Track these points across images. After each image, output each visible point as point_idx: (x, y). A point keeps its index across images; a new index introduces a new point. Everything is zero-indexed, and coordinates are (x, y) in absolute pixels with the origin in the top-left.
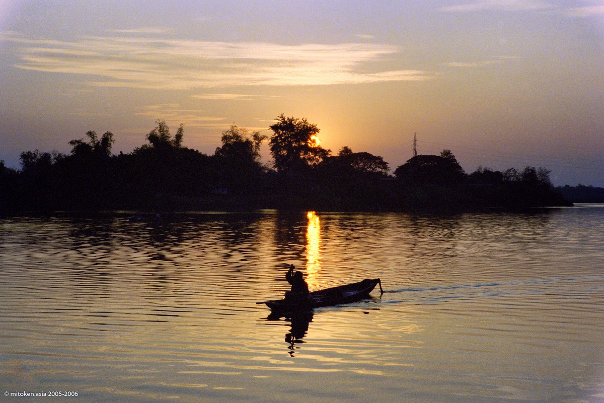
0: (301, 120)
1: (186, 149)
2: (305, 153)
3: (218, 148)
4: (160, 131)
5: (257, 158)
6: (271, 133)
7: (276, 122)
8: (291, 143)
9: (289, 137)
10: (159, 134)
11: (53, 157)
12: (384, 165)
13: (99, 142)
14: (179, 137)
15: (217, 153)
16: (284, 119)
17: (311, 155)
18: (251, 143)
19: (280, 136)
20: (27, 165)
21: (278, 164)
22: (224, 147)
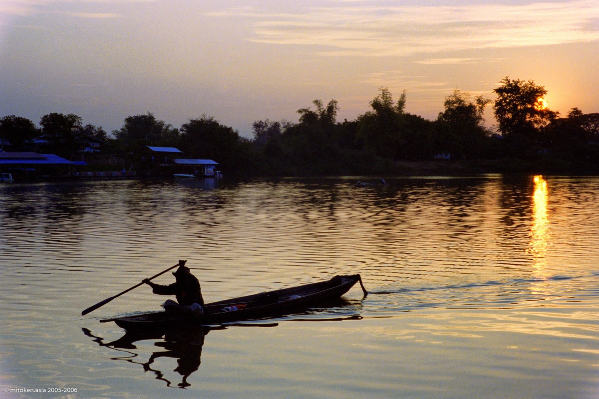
0: (527, 82)
1: (408, 115)
2: (532, 116)
3: (441, 113)
4: (383, 98)
5: (481, 122)
6: (496, 97)
7: (500, 85)
8: (515, 106)
9: (514, 100)
10: (382, 101)
11: (282, 126)
13: (325, 111)
14: (401, 103)
15: (440, 119)
16: (509, 82)
17: (538, 118)
18: (475, 107)
19: (505, 99)
20: (258, 134)
21: (503, 127)
22: (447, 112)
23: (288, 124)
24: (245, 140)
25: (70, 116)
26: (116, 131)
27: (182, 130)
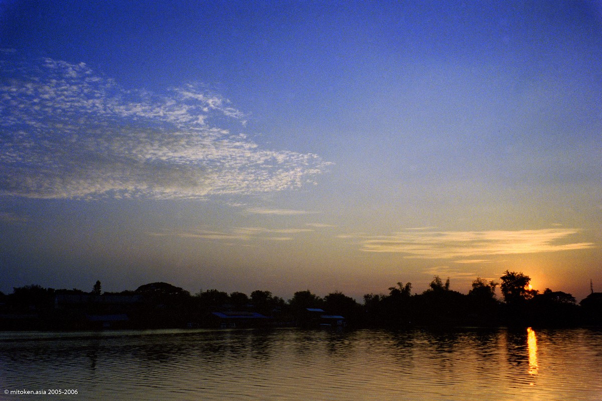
0: (519, 273)
1: (452, 291)
2: (523, 293)
3: (470, 291)
4: (436, 281)
5: (494, 296)
6: (501, 281)
7: (504, 275)
8: (514, 287)
9: (512, 283)
10: (436, 283)
11: (380, 297)
12: (573, 299)
13: (404, 288)
14: (447, 284)
15: (470, 294)
16: (508, 273)
17: (527, 294)
18: (490, 287)
19: (507, 283)
20: (367, 302)
21: (506, 299)
22: (474, 290)
23: (383, 296)
24: (360, 305)
25: (266, 292)
26: (290, 300)
27: (324, 299)
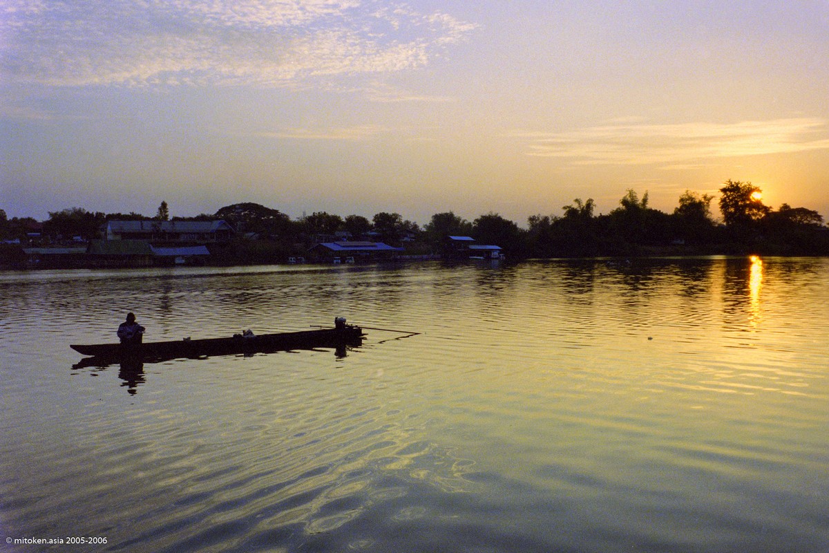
0: (745, 184)
1: (650, 210)
2: (750, 210)
3: (677, 208)
4: (630, 197)
5: (708, 215)
6: (721, 195)
7: (724, 186)
8: (737, 202)
9: (735, 197)
10: (629, 199)
11: (550, 219)
12: (819, 218)
13: (584, 207)
14: (645, 201)
15: (676, 213)
16: (731, 183)
17: (755, 211)
18: (703, 203)
19: (728, 197)
20: (533, 226)
21: (727, 219)
22: (681, 207)
23: (556, 218)
24: (522, 230)
25: (394, 215)
26: (426, 225)
27: (474, 223)
